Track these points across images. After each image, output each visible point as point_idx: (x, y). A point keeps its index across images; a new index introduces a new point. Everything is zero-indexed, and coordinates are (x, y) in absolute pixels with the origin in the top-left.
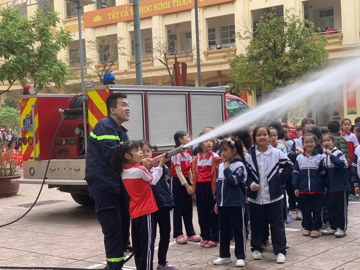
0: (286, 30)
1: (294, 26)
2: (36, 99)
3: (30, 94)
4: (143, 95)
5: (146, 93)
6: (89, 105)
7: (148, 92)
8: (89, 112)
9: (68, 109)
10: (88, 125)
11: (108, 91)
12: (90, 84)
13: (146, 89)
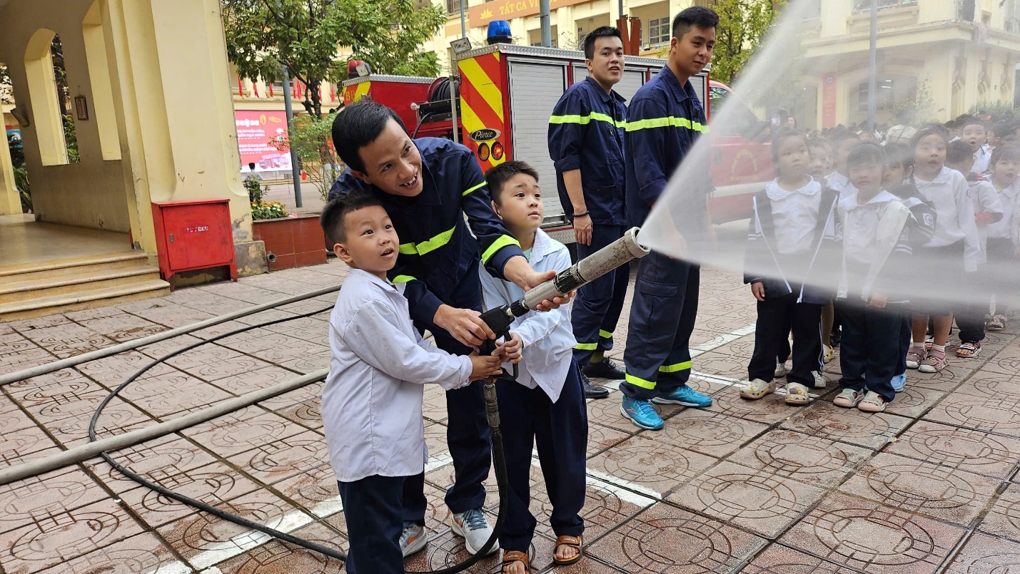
0: (746, 15)
1: (758, 10)
2: (369, 83)
3: (359, 76)
4: (566, 68)
5: (570, 64)
6: (463, 89)
7: (574, 64)
8: (463, 102)
9: (427, 103)
10: (460, 130)
11: (497, 56)
12: (463, 46)
13: (571, 58)
